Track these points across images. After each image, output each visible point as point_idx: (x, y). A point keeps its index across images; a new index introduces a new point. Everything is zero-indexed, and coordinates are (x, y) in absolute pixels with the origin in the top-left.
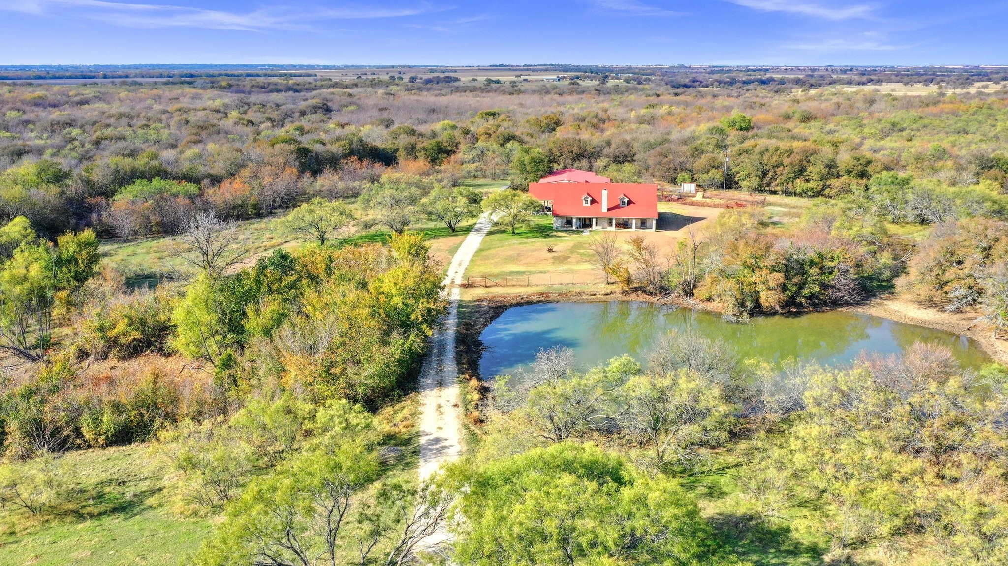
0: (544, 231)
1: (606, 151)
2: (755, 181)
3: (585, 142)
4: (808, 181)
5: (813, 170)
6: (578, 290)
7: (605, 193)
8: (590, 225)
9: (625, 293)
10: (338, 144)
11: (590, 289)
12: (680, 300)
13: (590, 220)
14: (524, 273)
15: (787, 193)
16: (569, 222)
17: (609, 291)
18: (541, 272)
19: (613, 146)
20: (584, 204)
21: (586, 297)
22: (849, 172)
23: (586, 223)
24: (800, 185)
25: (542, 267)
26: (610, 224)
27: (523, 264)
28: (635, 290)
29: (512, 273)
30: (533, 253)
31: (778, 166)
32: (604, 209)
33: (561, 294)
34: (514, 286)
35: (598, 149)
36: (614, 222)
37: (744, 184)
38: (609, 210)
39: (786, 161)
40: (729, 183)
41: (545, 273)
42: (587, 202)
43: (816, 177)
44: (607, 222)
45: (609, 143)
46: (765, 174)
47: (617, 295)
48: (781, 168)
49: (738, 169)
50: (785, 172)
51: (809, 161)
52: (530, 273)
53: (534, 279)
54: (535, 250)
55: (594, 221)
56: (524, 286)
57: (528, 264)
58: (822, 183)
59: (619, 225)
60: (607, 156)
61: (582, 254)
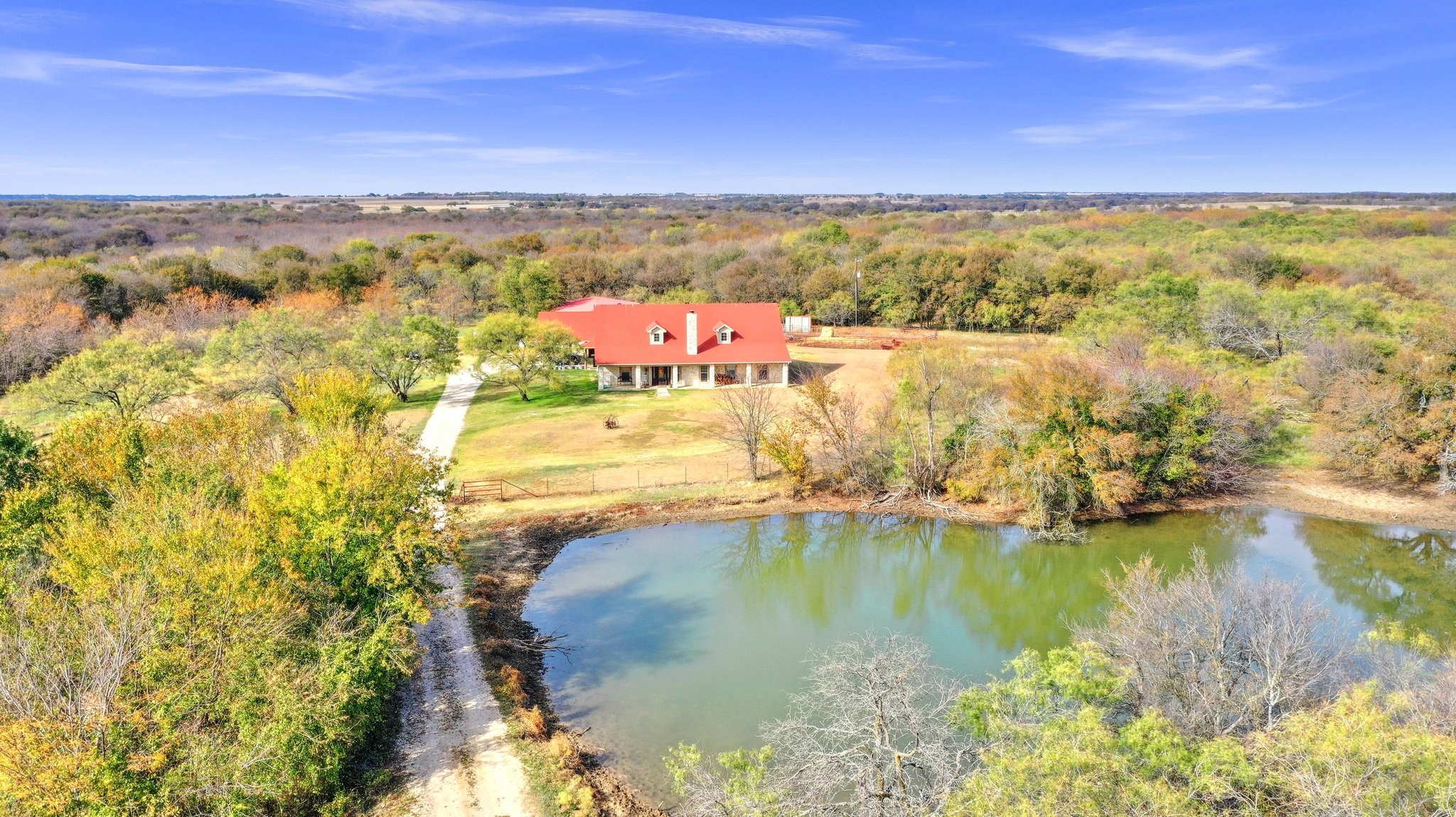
0: (585, 394)
1: (640, 275)
2: (909, 308)
3: (603, 264)
4: (996, 303)
5: (1006, 286)
6: (703, 495)
7: (692, 319)
8: (667, 380)
9: (797, 493)
10: (161, 272)
11: (724, 491)
12: (914, 505)
13: (667, 370)
14: (574, 468)
15: (962, 327)
16: (626, 377)
17: (766, 494)
18: (609, 466)
19: (650, 266)
20: (652, 342)
21: (723, 508)
22: (1064, 286)
23: (660, 376)
24: (986, 310)
25: (606, 455)
26: (704, 377)
27: (567, 452)
28: (819, 487)
29: (549, 470)
30: (579, 432)
31: (944, 282)
32: (692, 348)
33: (669, 506)
34: (562, 494)
35: (625, 274)
36: (712, 372)
37: (892, 313)
38: (701, 349)
39: (959, 273)
40: (865, 316)
41: (617, 466)
42: (657, 337)
43: (1012, 296)
44: (698, 373)
45: (642, 264)
46: (924, 294)
47: (784, 501)
48: (951, 283)
49: (875, 290)
50: (958, 291)
51: (997, 271)
52: (588, 468)
53: (603, 478)
54: (580, 427)
55: (675, 372)
56: (585, 494)
57: (575, 452)
58: (1020, 307)
59: (720, 379)
60: (643, 284)
61: (674, 429)
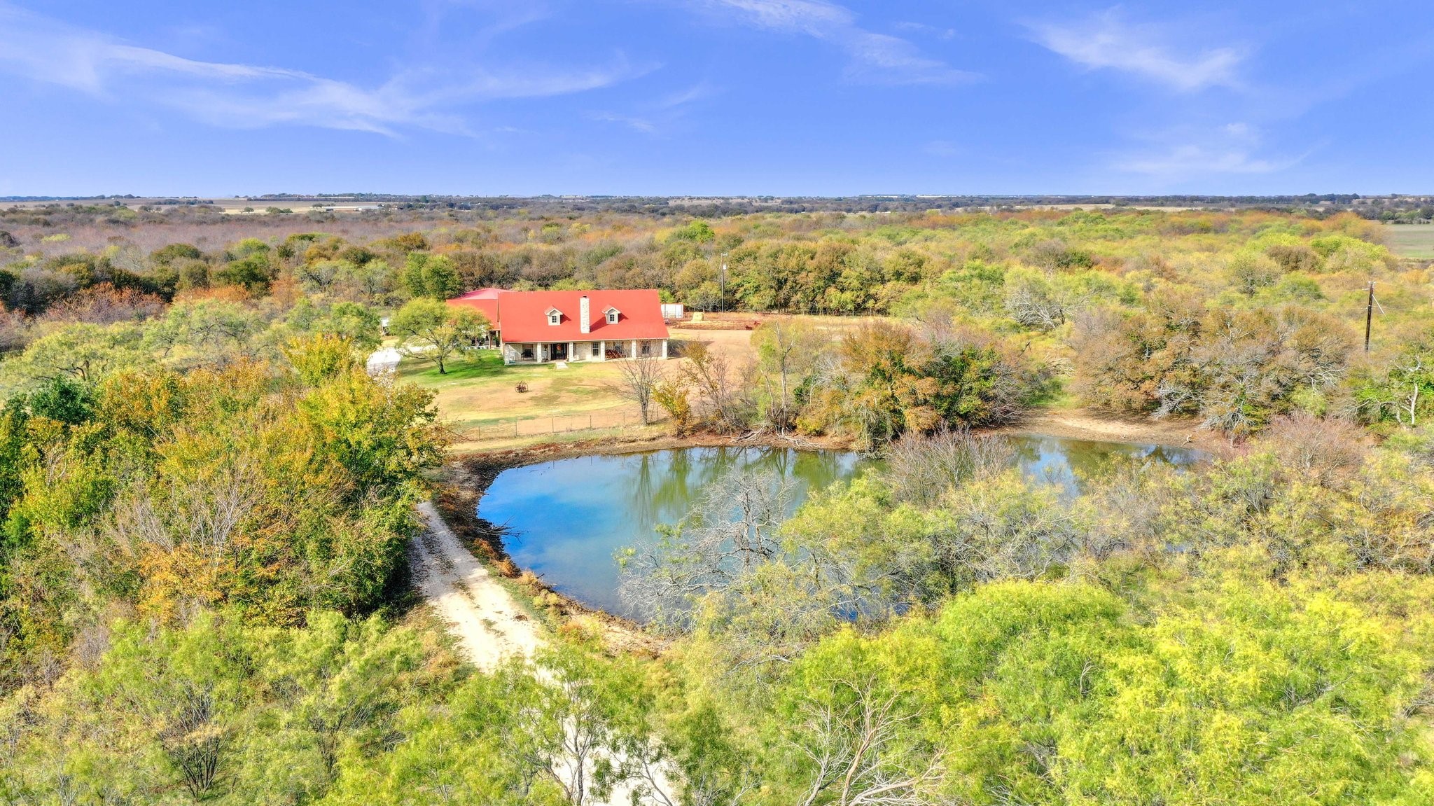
0: (496, 368)
1: (526, 270)
2: (768, 296)
3: (490, 260)
4: (842, 290)
5: (850, 275)
6: (606, 436)
7: (584, 303)
8: (563, 356)
9: (680, 433)
10: (64, 269)
11: (626, 434)
12: (772, 440)
13: (564, 346)
14: (497, 421)
15: (813, 311)
16: (528, 353)
17: (656, 434)
18: (527, 418)
19: (535, 262)
20: (550, 323)
21: (622, 445)
22: (898, 275)
23: (558, 352)
24: (834, 296)
25: (521, 411)
26: (596, 352)
27: (489, 410)
28: (695, 430)
29: (476, 422)
30: (494, 395)
31: (798, 273)
32: (585, 328)
33: (579, 445)
34: (491, 439)
35: (512, 269)
36: (602, 347)
37: (753, 300)
38: (592, 329)
39: (811, 264)
40: (730, 303)
41: (532, 418)
42: (554, 319)
43: (856, 284)
44: (590, 348)
45: (527, 260)
46: (781, 284)
47: (671, 440)
48: (804, 274)
49: (739, 280)
50: (810, 279)
51: (842, 262)
52: (508, 420)
53: (523, 427)
54: (495, 391)
55: (571, 347)
56: (510, 438)
57: (495, 409)
58: (862, 293)
59: (610, 354)
60: (528, 278)
61: (575, 392)
